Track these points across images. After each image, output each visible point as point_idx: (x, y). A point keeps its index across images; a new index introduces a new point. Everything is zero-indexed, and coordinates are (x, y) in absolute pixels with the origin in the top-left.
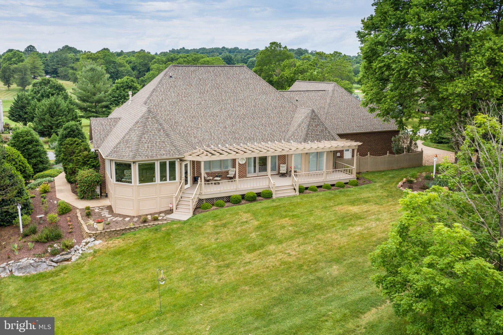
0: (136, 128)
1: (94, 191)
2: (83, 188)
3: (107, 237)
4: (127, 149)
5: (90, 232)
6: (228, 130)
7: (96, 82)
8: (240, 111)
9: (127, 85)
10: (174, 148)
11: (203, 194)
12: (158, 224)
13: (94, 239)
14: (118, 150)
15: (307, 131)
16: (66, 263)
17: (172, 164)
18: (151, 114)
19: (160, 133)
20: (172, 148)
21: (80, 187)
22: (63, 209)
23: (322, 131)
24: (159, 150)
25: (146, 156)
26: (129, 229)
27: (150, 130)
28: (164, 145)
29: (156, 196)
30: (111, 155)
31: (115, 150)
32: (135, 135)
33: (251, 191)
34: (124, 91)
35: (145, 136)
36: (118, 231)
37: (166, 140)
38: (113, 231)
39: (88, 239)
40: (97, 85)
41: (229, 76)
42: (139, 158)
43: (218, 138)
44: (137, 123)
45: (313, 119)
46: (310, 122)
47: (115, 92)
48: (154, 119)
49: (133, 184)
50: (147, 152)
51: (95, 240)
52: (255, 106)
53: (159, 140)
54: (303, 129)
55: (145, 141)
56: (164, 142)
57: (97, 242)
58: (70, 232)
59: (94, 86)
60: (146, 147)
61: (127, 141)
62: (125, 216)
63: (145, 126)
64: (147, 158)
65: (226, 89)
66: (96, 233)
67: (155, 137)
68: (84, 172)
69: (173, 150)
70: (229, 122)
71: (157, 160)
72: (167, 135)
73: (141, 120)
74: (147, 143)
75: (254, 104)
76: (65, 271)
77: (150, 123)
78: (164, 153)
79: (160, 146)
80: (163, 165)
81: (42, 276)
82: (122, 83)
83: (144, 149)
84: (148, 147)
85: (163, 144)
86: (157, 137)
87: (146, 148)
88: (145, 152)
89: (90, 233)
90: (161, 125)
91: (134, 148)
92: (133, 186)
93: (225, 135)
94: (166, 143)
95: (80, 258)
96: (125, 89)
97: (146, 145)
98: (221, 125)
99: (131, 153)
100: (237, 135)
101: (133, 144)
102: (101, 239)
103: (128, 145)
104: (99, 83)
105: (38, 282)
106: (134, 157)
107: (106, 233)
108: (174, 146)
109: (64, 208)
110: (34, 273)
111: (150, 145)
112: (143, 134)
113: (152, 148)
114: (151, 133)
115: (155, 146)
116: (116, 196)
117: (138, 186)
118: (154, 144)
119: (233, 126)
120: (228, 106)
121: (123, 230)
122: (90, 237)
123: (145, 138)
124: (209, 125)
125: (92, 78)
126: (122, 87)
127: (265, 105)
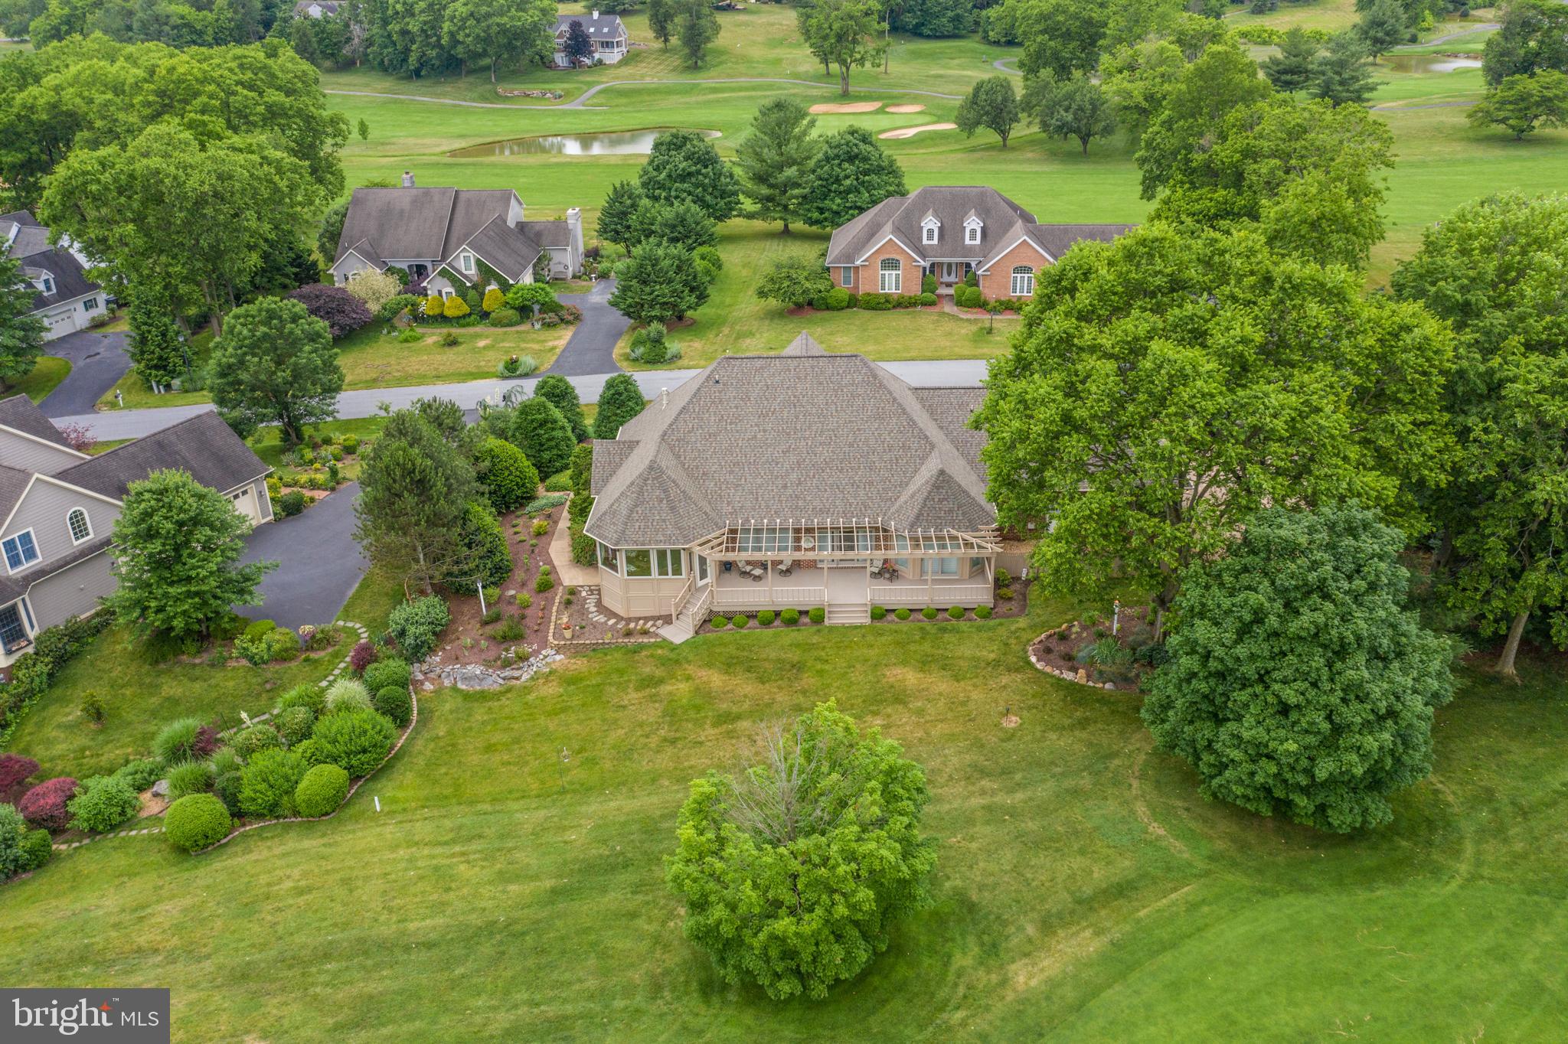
0: (629, 494)
3: (573, 651)
4: (612, 526)
5: (552, 641)
6: (790, 491)
11: (715, 604)
12: (642, 642)
13: (555, 652)
14: (601, 524)
15: (920, 510)
16: (514, 682)
18: (652, 473)
19: (661, 505)
20: (675, 532)
23: (951, 511)
24: (655, 533)
25: (635, 542)
26: (602, 644)
27: (647, 500)
28: (664, 526)
29: (653, 595)
31: (598, 523)
32: (626, 506)
33: (793, 608)
35: (638, 509)
36: (588, 645)
37: (669, 518)
38: (581, 644)
39: (549, 651)
41: (822, 379)
42: (623, 546)
43: (767, 507)
44: (632, 484)
45: (938, 488)
46: (929, 493)
48: (655, 482)
49: (619, 576)
50: (637, 536)
51: (558, 653)
52: (851, 445)
53: (658, 518)
55: (637, 518)
57: (558, 657)
60: (637, 527)
61: (614, 513)
62: (611, 615)
63: (641, 492)
64: (637, 546)
65: (809, 407)
66: (559, 645)
67: (653, 511)
69: (677, 535)
70: (794, 476)
71: (653, 549)
72: (673, 509)
73: (638, 481)
74: (640, 521)
75: (851, 439)
76: (509, 695)
77: (649, 488)
78: (662, 539)
79: (658, 527)
80: (662, 554)
81: (483, 696)
84: (640, 528)
85: (664, 523)
86: (656, 512)
87: (637, 530)
88: (634, 536)
89: (552, 643)
90: (665, 491)
91: (620, 527)
93: (780, 501)
94: (668, 523)
95: (532, 678)
97: (637, 524)
98: (779, 481)
100: (800, 503)
101: (620, 520)
102: (563, 654)
103: (614, 520)
105: (476, 705)
106: (618, 542)
107: (572, 646)
108: (679, 528)
110: (478, 688)
111: (643, 524)
112: (636, 506)
113: (646, 530)
114: (648, 506)
115: (651, 526)
117: (629, 578)
120: (803, 443)
121: (594, 644)
122: (552, 647)
123: (637, 513)
124: (759, 481)
127: (872, 442)
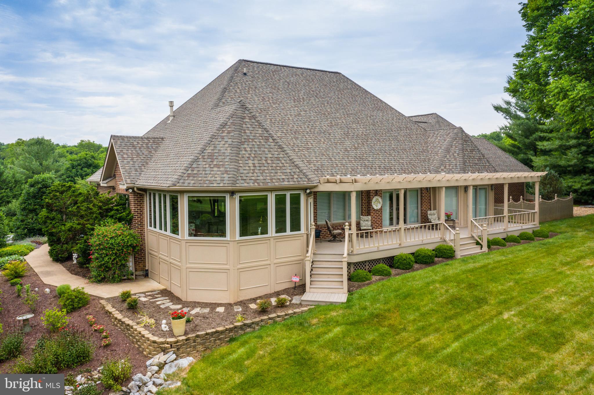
0: (224, 134)
1: (124, 266)
2: (106, 259)
3: (200, 348)
4: (215, 169)
5: (162, 340)
7: (42, 158)
8: (358, 129)
9: (86, 163)
10: (298, 170)
11: (355, 253)
12: (295, 313)
13: (174, 356)
14: (195, 172)
15: (463, 158)
17: (296, 201)
18: (247, 112)
19: (269, 143)
20: (294, 170)
21: (97, 258)
22: (73, 301)
23: (480, 159)
24: (273, 171)
25: (255, 180)
26: (241, 328)
27: (251, 137)
28: (281, 165)
29: (268, 262)
30: (181, 181)
31: (190, 172)
32: (227, 145)
33: (422, 247)
34: (81, 169)
35: (246, 146)
36: (222, 332)
37: (281, 156)
38: (212, 334)
39: (161, 358)
40: (44, 163)
42: (242, 185)
44: (224, 125)
45: (465, 141)
46: (463, 145)
47: (71, 171)
48: (253, 121)
49: (228, 237)
50: (255, 175)
51: (178, 356)
52: (374, 125)
53: (271, 156)
54: (455, 155)
55: (248, 156)
56: (278, 159)
57: (183, 362)
58: (107, 346)
59: (41, 164)
60: (251, 165)
61: (211, 156)
62: (213, 306)
63: (241, 130)
64: (256, 184)
66: (177, 342)
67: (262, 149)
68: (107, 228)
69: (297, 174)
71: (271, 190)
72: (281, 148)
73: (231, 121)
74: (252, 159)
77: (249, 126)
78: (284, 177)
79: (274, 165)
80: (280, 201)
82: (80, 160)
83: (247, 168)
84: (255, 166)
85: (278, 162)
86: (266, 150)
87: (252, 168)
88: (251, 175)
89: (163, 343)
90: (267, 130)
91: (230, 166)
92: (228, 242)
94: (283, 162)
96: (83, 167)
97: (250, 162)
98: (339, 147)
99: (225, 175)
100: (366, 163)
101: (227, 160)
102: (188, 355)
103: (215, 163)
104: (46, 161)
106: (235, 182)
107: (199, 340)
108: (296, 166)
109: (76, 297)
111: (256, 162)
112: (242, 143)
113: (262, 168)
114: (254, 143)
115: (266, 165)
116: (189, 265)
117: (239, 242)
118: (264, 162)
119: (356, 149)
120: (339, 121)
121: (231, 330)
122: (165, 351)
123: (246, 151)
125: (37, 153)
126: (79, 165)
127: (386, 124)
